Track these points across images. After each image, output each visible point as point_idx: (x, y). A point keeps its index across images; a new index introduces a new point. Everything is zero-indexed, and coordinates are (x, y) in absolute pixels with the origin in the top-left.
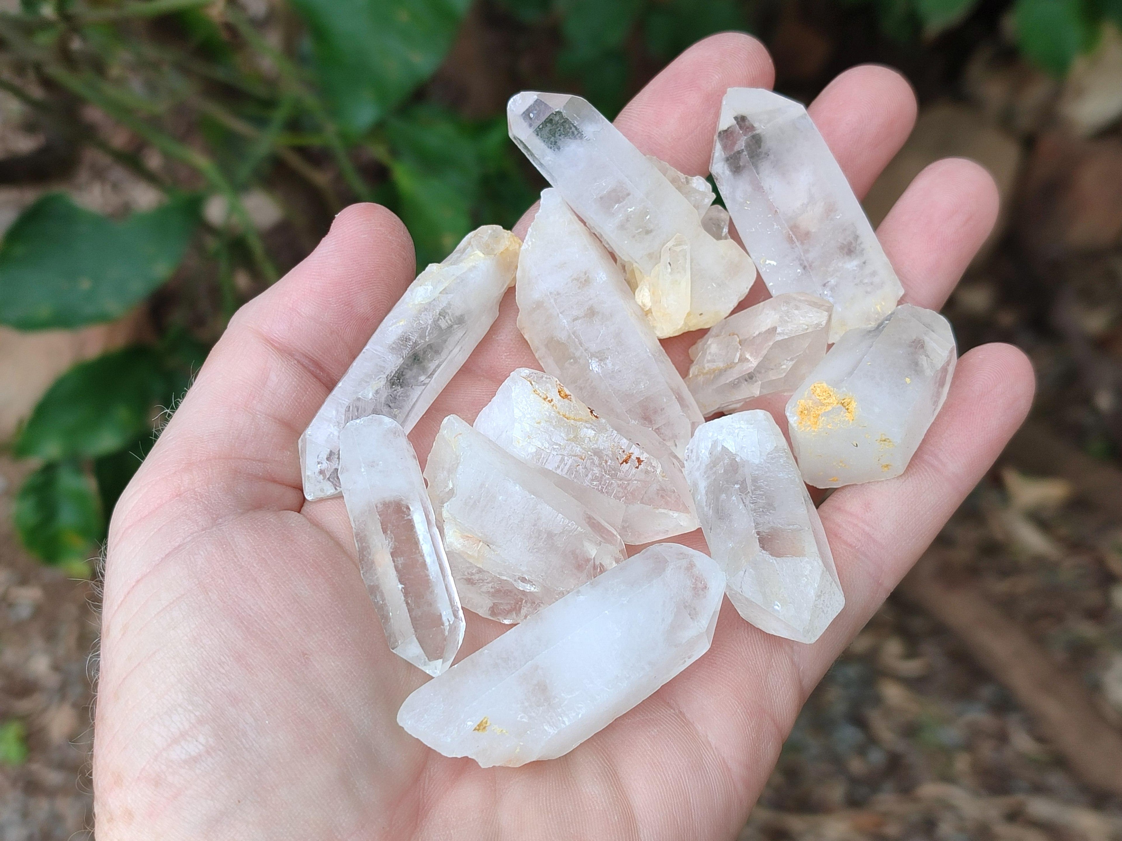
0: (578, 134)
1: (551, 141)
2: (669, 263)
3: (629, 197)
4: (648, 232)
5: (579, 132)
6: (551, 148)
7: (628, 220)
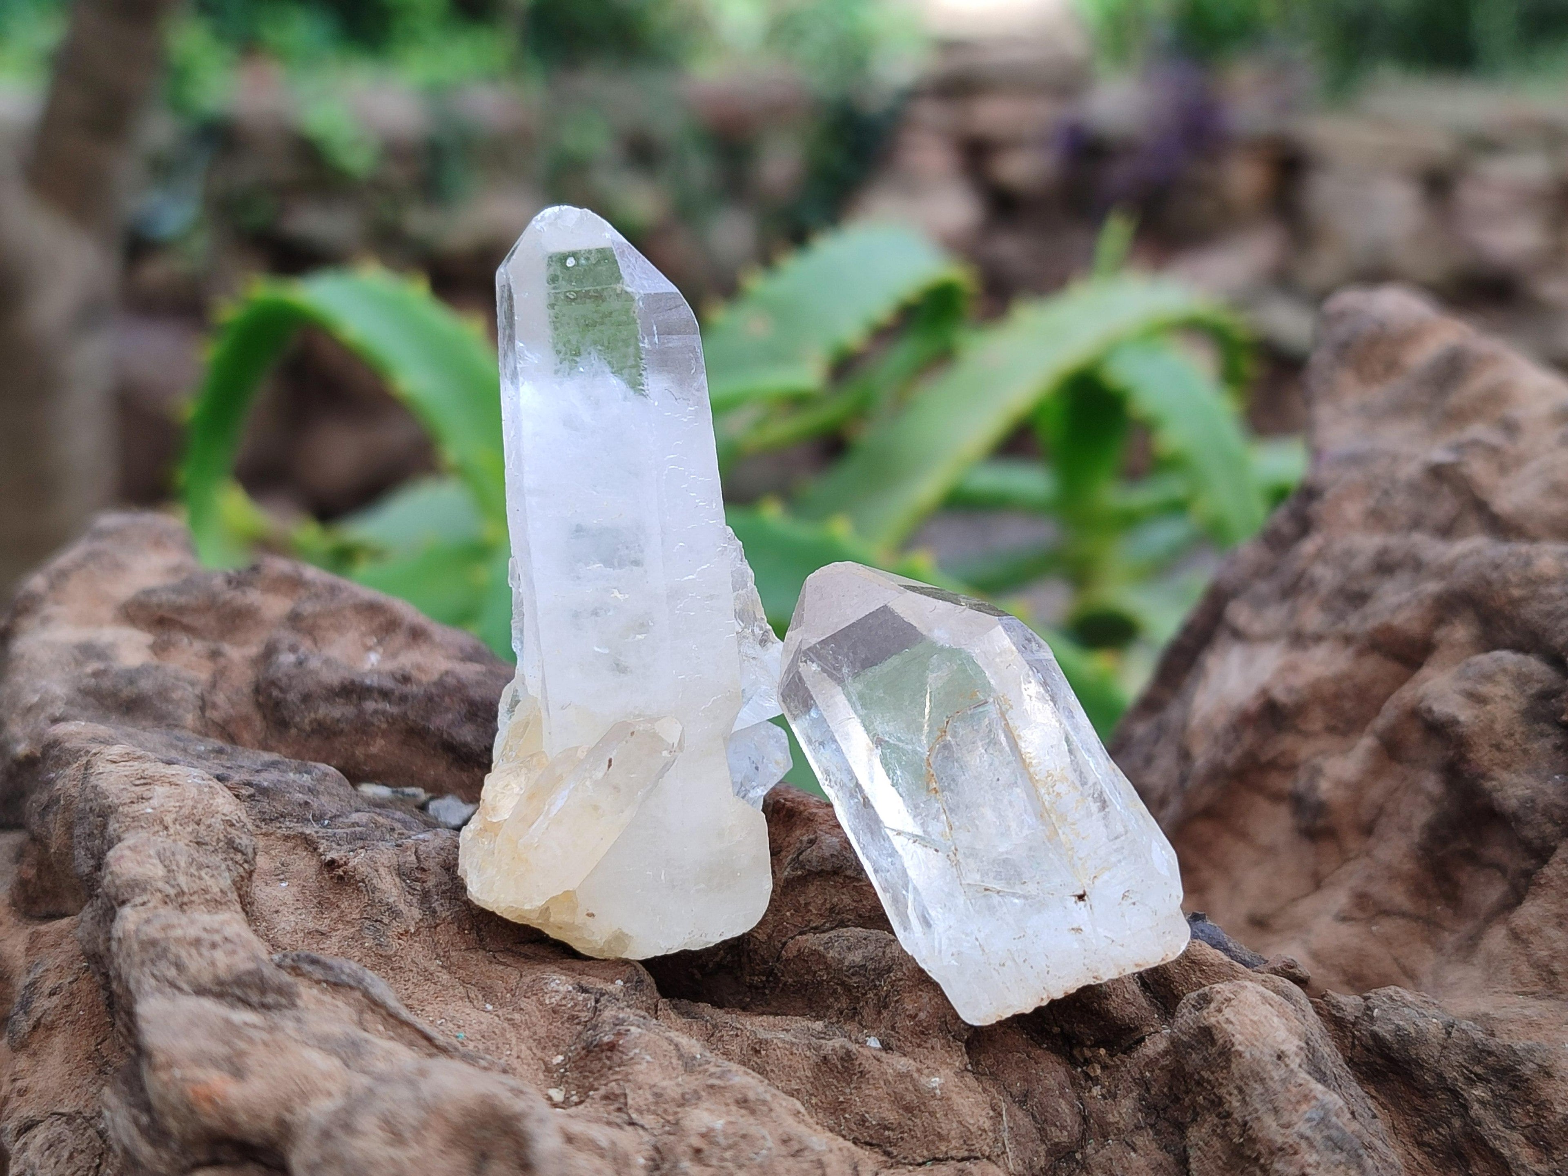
0: (631, 367)
1: (569, 341)
2: (610, 761)
3: (635, 568)
4: (620, 668)
5: (636, 366)
6: (558, 352)
7: (595, 613)
